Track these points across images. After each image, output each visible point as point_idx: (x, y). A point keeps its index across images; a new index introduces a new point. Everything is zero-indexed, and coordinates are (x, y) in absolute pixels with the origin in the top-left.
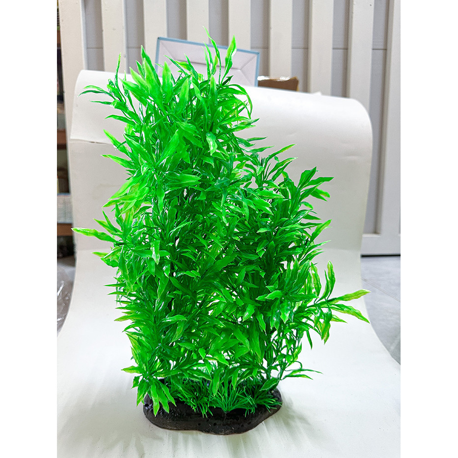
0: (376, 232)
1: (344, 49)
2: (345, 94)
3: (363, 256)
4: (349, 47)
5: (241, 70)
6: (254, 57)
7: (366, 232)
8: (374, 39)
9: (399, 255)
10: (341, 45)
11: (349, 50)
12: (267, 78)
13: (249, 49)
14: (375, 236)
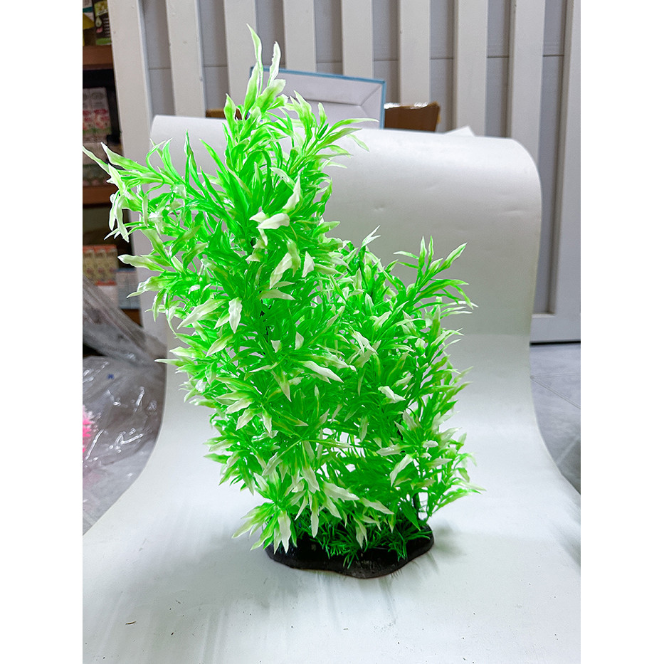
0: (549, 310)
1: (503, 56)
2: (504, 132)
3: (533, 344)
4: (511, 55)
5: (361, 105)
6: (378, 87)
7: (536, 312)
8: (545, 41)
9: (579, 342)
10: (499, 52)
11: (510, 59)
12: (396, 106)
13: (371, 77)
14: (547, 316)
